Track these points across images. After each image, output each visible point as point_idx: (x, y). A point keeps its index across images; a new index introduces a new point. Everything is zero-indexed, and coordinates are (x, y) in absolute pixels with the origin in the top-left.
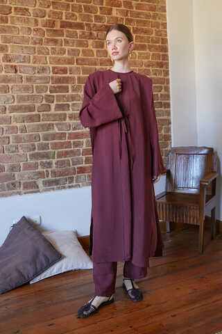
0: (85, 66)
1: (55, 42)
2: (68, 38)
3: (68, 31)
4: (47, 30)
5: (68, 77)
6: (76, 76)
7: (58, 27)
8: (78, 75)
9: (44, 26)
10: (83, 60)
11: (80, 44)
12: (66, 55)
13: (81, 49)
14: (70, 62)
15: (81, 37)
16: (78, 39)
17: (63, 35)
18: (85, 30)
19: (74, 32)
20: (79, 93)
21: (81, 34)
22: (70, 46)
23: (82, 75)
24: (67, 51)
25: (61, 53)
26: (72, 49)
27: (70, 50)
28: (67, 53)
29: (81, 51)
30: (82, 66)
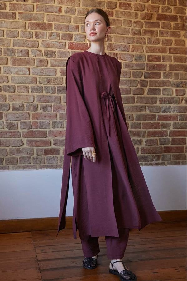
0: (176, 55)
1: (152, 32)
2: (163, 29)
3: (163, 23)
4: (145, 22)
5: (161, 65)
6: (168, 64)
7: (154, 20)
8: (170, 63)
9: (142, 19)
10: (175, 49)
11: (174, 34)
12: (160, 45)
13: (173, 39)
14: (163, 51)
15: (175, 28)
16: (172, 30)
17: (158, 27)
18: (179, 22)
19: (169, 24)
20: (170, 80)
21: (175, 25)
22: (164, 36)
23: (173, 63)
24: (161, 41)
25: (156, 43)
26: (166, 39)
27: (164, 40)
28: (161, 43)
29: (174, 41)
30: (174, 55)
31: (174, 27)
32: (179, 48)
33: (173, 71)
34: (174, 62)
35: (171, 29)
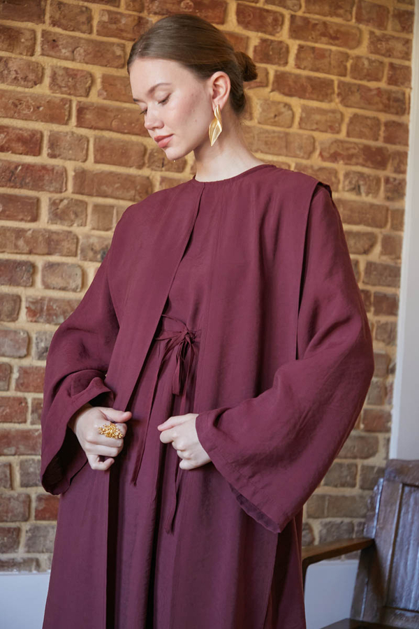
0: (107, 134)
1: (10, 36)
2: (58, 30)
5: (44, 168)
6: (71, 167)
8: (79, 164)
10: (102, 112)
11: (99, 54)
12: (43, 89)
13: (98, 71)
14: (55, 114)
15: (104, 30)
16: (94, 36)
18: (122, 9)
19: (82, 12)
20: (76, 229)
21: (106, 18)
22: (59, 58)
23: (90, 165)
24: (48, 73)
25: (25, 79)
26: (66, 69)
27: (61, 72)
28: (47, 80)
29: (99, 81)
30: (98, 133)
31: (101, 23)
32: (119, 110)
33: (90, 195)
34: (96, 162)
35: (91, 32)
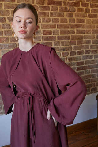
0: (62, 29)
1: (45, 14)
2: (52, 11)
3: (52, 7)
4: (40, 6)
5: (52, 37)
6: (57, 36)
7: (46, 4)
8: (58, 35)
9: (38, 4)
10: (61, 25)
11: (60, 15)
12: (51, 23)
13: (60, 18)
14: (53, 27)
15: (60, 10)
16: (59, 12)
17: (49, 10)
18: (63, 6)
19: (56, 8)
20: (59, 46)
21: (60, 8)
22: (53, 17)
23: (60, 35)
24: (51, 19)
25: (48, 21)
26: (55, 18)
27: (54, 19)
28: (51, 21)
29: (60, 20)
30: (61, 29)
32: (64, 25)
33: (60, 40)
35: (58, 11)
